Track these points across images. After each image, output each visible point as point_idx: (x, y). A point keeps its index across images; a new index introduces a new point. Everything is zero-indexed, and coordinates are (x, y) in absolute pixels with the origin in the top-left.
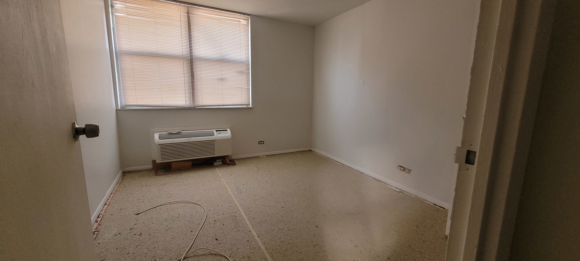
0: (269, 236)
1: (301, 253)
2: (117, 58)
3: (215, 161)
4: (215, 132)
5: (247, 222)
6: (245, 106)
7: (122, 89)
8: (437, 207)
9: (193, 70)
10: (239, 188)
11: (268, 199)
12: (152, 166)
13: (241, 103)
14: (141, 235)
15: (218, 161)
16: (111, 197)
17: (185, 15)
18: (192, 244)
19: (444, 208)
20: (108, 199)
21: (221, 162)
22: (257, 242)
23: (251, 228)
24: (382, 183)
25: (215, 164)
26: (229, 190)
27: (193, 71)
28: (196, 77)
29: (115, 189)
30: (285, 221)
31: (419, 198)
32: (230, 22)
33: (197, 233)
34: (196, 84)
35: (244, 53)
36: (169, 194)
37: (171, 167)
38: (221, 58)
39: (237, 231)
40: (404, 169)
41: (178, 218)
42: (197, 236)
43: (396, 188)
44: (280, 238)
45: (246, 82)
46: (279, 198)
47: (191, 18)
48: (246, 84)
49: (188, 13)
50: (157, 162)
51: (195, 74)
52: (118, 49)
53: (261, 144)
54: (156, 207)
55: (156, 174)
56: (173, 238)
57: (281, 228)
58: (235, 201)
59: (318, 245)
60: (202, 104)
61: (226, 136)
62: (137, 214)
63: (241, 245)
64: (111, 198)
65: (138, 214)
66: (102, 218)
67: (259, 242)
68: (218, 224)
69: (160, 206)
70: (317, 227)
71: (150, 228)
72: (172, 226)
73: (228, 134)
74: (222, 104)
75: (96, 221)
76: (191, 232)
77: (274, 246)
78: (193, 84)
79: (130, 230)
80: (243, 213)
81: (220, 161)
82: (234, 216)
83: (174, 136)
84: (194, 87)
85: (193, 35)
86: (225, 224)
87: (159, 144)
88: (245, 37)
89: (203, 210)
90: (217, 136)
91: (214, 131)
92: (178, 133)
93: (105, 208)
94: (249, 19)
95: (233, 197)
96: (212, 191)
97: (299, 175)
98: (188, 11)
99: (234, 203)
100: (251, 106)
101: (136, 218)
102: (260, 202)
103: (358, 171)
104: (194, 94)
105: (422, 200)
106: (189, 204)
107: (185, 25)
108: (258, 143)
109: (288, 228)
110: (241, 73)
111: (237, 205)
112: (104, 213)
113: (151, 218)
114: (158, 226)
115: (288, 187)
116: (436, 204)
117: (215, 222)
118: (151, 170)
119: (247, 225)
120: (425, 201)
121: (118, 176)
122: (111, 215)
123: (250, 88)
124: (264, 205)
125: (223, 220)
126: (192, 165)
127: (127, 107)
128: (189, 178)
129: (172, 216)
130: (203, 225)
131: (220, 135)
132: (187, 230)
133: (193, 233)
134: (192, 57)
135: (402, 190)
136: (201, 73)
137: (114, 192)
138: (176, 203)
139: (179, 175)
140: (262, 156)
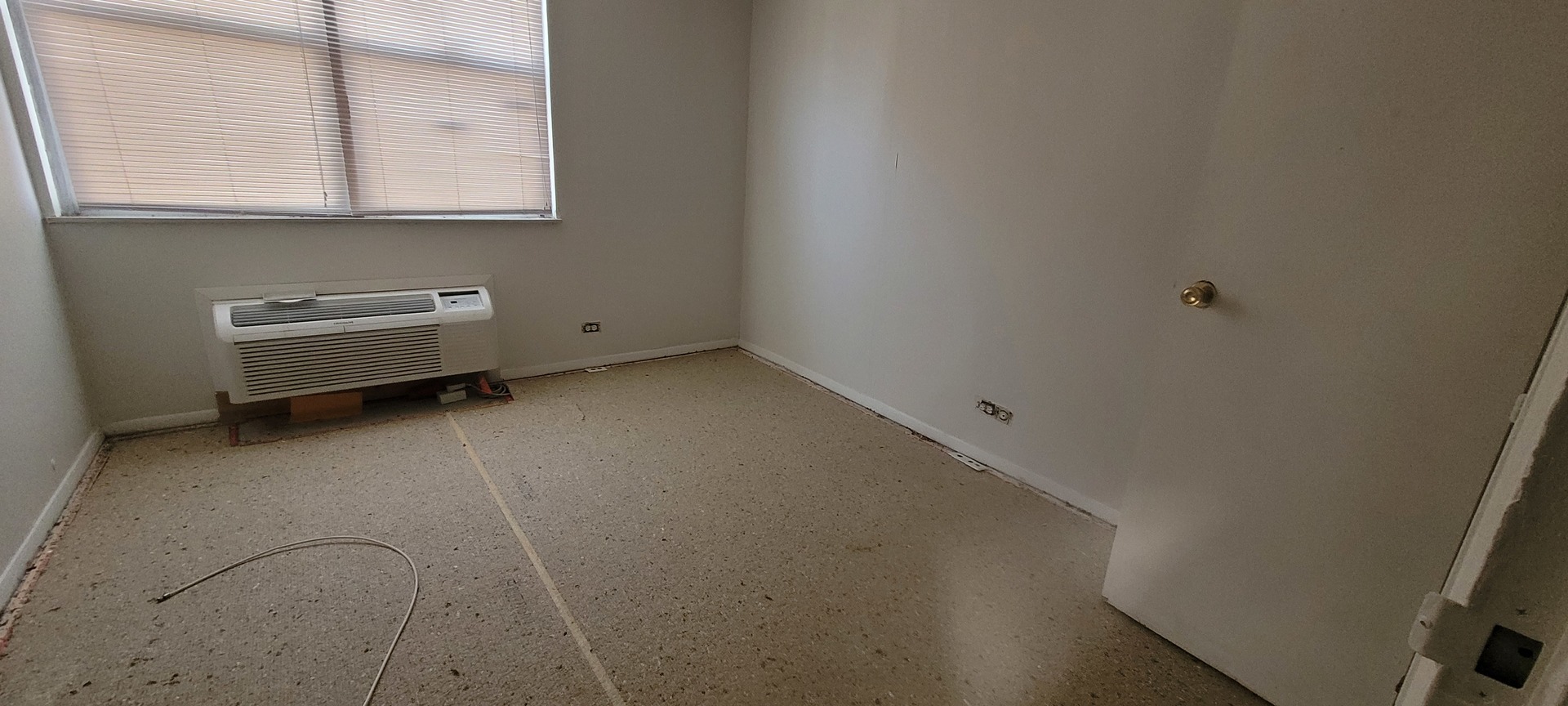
0: (628, 644)
1: (726, 692)
3: (444, 390)
4: (437, 300)
5: (555, 599)
6: (536, 217)
7: (58, 142)
8: (1074, 511)
9: (343, 87)
10: (525, 479)
11: (616, 515)
12: (217, 412)
13: (521, 207)
14: (174, 680)
15: (454, 387)
16: (55, 537)
18: (371, 698)
19: (1089, 514)
20: (41, 548)
21: (464, 392)
22: (590, 669)
23: (568, 620)
24: (936, 445)
25: (444, 398)
26: (493, 489)
27: (345, 93)
28: (355, 114)
29: (72, 506)
30: (674, 585)
31: (1030, 488)
33: (388, 655)
34: (356, 138)
35: (526, 42)
36: (283, 514)
37: (290, 413)
38: (447, 52)
39: (524, 635)
40: (995, 412)
41: (317, 604)
42: (389, 667)
43: (972, 460)
44: (661, 648)
45: (536, 139)
46: (652, 508)
48: (536, 144)
50: (235, 399)
53: (591, 331)
54: (236, 566)
55: (235, 441)
56: (299, 684)
57: (662, 612)
58: (513, 527)
59: (774, 660)
60: (384, 204)
61: (473, 311)
62: (160, 601)
63: (537, 685)
64: (53, 544)
65: (165, 598)
67: (594, 670)
68: (458, 614)
69: (252, 560)
70: (767, 598)
71: (211, 651)
72: (296, 635)
73: (481, 305)
76: (367, 651)
77: (644, 676)
78: (349, 147)
79: (133, 665)
80: (541, 570)
81: (463, 389)
82: (512, 582)
83: (288, 313)
84: (352, 148)
86: (482, 612)
87: (236, 343)
89: (406, 565)
90: (445, 310)
91: (435, 294)
92: (305, 304)
93: (25, 587)
95: (507, 512)
96: (433, 494)
97: (708, 428)
99: (511, 535)
100: (554, 216)
101: (155, 615)
102: (594, 528)
103: (870, 410)
104: (355, 173)
105: (1037, 492)
106: (356, 546)
108: (581, 328)
109: (683, 608)
110: (518, 108)
111: (521, 540)
112: (21, 606)
113: (217, 611)
114: (244, 641)
115: (678, 469)
116: (1071, 503)
117: (450, 607)
118: (215, 426)
119: (557, 609)
120: (1044, 495)
121: (83, 453)
122: (54, 612)
123: (548, 160)
124: (607, 536)
125: (475, 599)
126: (365, 403)
127: (94, 211)
128: (355, 450)
129: (296, 595)
130: (407, 623)
131: (455, 309)
132: (351, 647)
133: (371, 656)
134: (337, 41)
135: (986, 465)
136: (375, 101)
137: (66, 519)
138: (307, 547)
139: (317, 440)
140: (593, 368)
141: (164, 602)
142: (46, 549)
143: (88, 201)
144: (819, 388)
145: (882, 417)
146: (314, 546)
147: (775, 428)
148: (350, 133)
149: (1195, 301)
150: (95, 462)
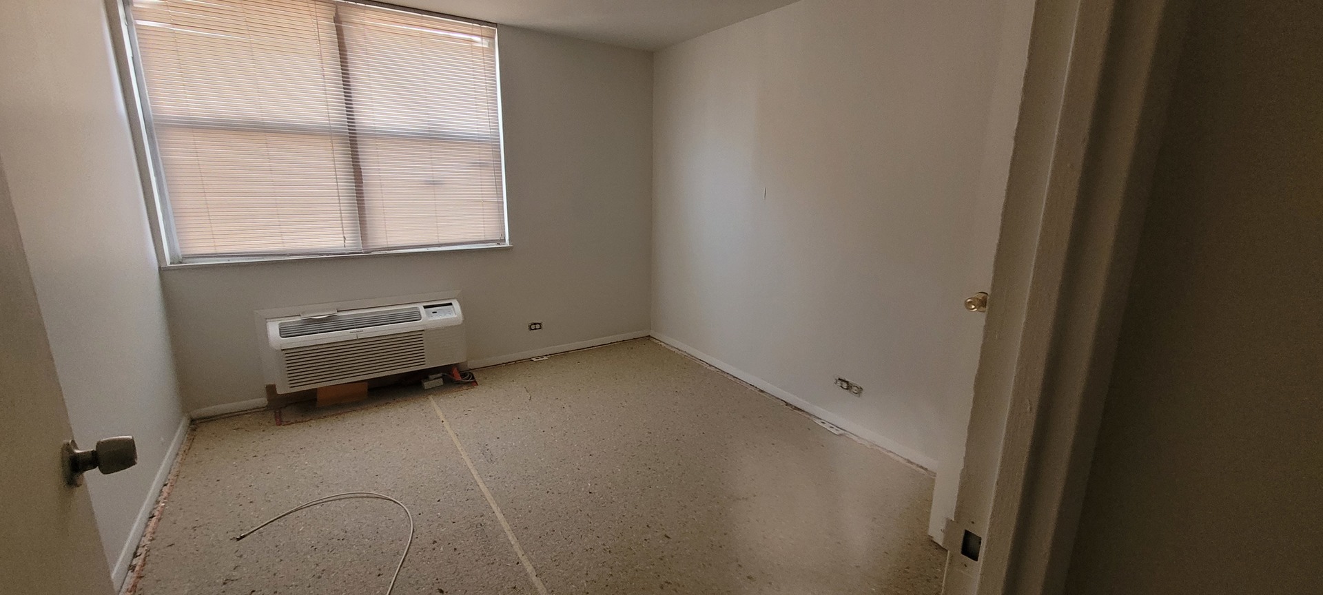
0: (562, 572)
2: (150, 137)
3: (427, 378)
4: (423, 311)
5: (510, 538)
6: (494, 246)
9: (359, 162)
10: (487, 447)
11: (555, 474)
12: (266, 400)
13: (483, 238)
15: (434, 376)
17: (329, 25)
19: (926, 469)
20: (158, 502)
21: (440, 381)
22: (536, 588)
23: (520, 554)
25: (426, 385)
26: (464, 455)
27: (359, 165)
28: (366, 180)
29: (174, 472)
30: (597, 527)
32: (447, 44)
33: (394, 578)
34: (367, 196)
35: (486, 119)
36: (316, 475)
37: (316, 399)
38: (430, 131)
39: (488, 564)
40: (849, 387)
41: (344, 541)
42: (395, 587)
43: (833, 426)
44: (587, 574)
45: (493, 188)
46: (581, 468)
47: (346, 33)
48: (494, 191)
49: (337, 20)
50: (280, 391)
51: (365, 173)
52: (151, 113)
53: (535, 329)
54: (287, 514)
55: (279, 421)
57: (588, 547)
58: (479, 484)
59: (669, 583)
60: (385, 244)
61: (448, 319)
62: (238, 539)
64: (165, 499)
65: (242, 537)
66: (145, 557)
67: (539, 590)
68: (442, 549)
69: (298, 510)
70: (666, 537)
71: (275, 575)
72: (330, 564)
73: (453, 314)
74: (436, 242)
75: (130, 566)
76: (379, 575)
78: (361, 197)
79: (224, 584)
80: (500, 516)
81: (440, 378)
82: (479, 526)
83: (317, 326)
84: (364, 204)
85: (354, 75)
86: (458, 547)
87: (282, 350)
88: (486, 80)
89: (404, 513)
90: (429, 319)
91: (420, 307)
92: (330, 319)
93: (150, 529)
94: (494, 36)
95: (474, 472)
96: (421, 460)
97: (624, 404)
98: (336, 14)
99: (477, 488)
100: (507, 243)
101: (236, 549)
102: (538, 484)
104: (365, 221)
106: (368, 499)
107: (331, 50)
108: (528, 327)
109: (604, 545)
110: (480, 166)
111: (485, 494)
112: (149, 542)
113: (276, 547)
114: (296, 568)
115: (601, 437)
116: (912, 461)
117: (436, 544)
118: (264, 410)
119: (512, 546)
120: (890, 454)
121: (178, 434)
122: (169, 548)
123: (503, 202)
124: (548, 490)
125: (454, 538)
126: (370, 390)
127: (190, 260)
128: (364, 426)
129: (329, 535)
130: (406, 555)
131: (436, 318)
132: (368, 572)
133: (382, 579)
134: (355, 130)
135: (844, 430)
136: (379, 169)
137: (171, 481)
138: (335, 500)
139: (337, 420)
140: (537, 358)
141: (241, 541)
142: (160, 503)
143: (189, 253)
144: (713, 369)
145: (762, 391)
146: (339, 499)
147: (677, 403)
148: (363, 193)
149: (974, 309)
150: (186, 439)
